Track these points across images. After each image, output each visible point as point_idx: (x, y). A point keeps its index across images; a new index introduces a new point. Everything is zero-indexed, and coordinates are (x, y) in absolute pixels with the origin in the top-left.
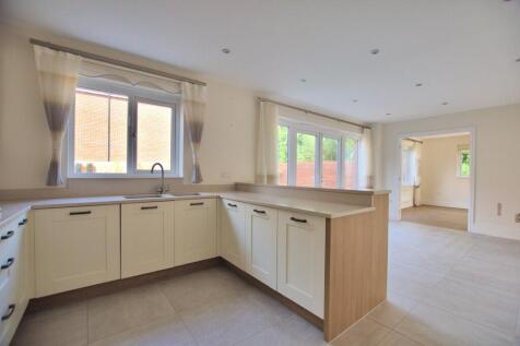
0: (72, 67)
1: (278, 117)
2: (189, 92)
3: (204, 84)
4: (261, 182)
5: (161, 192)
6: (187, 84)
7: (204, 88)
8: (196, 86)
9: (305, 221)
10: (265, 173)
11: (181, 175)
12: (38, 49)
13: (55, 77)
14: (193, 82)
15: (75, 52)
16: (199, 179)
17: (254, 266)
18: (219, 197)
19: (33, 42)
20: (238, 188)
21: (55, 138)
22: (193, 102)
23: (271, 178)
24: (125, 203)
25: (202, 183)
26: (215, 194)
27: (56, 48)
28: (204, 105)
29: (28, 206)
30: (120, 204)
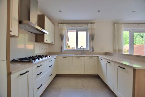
0: (65, 26)
1: (123, 28)
2: (90, 26)
3: (95, 23)
4: (116, 52)
5: (83, 54)
6: (90, 24)
7: (95, 24)
8: (92, 24)
9: (124, 68)
10: (118, 49)
11: (89, 50)
12: (60, 24)
13: (62, 29)
14: (91, 23)
15: (65, 23)
16: (93, 51)
17: (107, 80)
18: (98, 56)
19: (59, 23)
20: (106, 54)
21: (62, 42)
22: (91, 29)
23: (120, 51)
24: (73, 56)
25: (94, 52)
26: (97, 55)
27: (62, 23)
28: (95, 29)
29: (56, 56)
30: (72, 56)
